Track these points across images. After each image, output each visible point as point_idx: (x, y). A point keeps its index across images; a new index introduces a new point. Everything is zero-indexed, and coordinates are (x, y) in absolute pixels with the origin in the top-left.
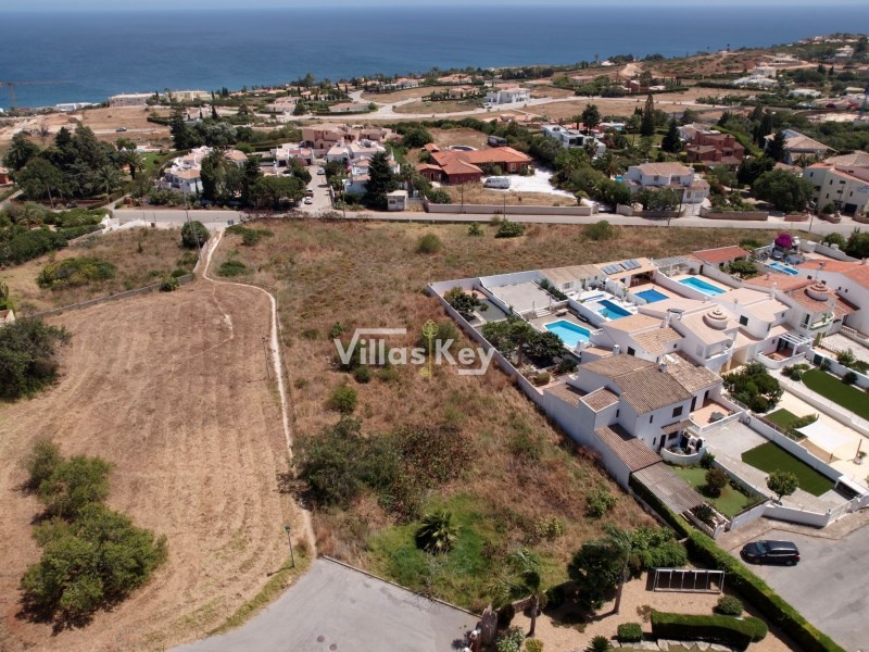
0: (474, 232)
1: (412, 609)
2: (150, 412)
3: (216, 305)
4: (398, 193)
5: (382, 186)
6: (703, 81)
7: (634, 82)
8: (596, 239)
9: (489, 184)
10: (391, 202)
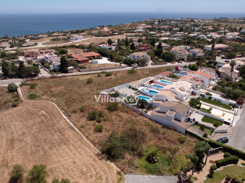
0: (99, 76)
1: (160, 180)
2: (38, 146)
3: (36, 109)
4: (70, 68)
5: (65, 66)
6: (127, 31)
7: (110, 32)
8: (132, 74)
9: (92, 62)
10: (69, 70)
